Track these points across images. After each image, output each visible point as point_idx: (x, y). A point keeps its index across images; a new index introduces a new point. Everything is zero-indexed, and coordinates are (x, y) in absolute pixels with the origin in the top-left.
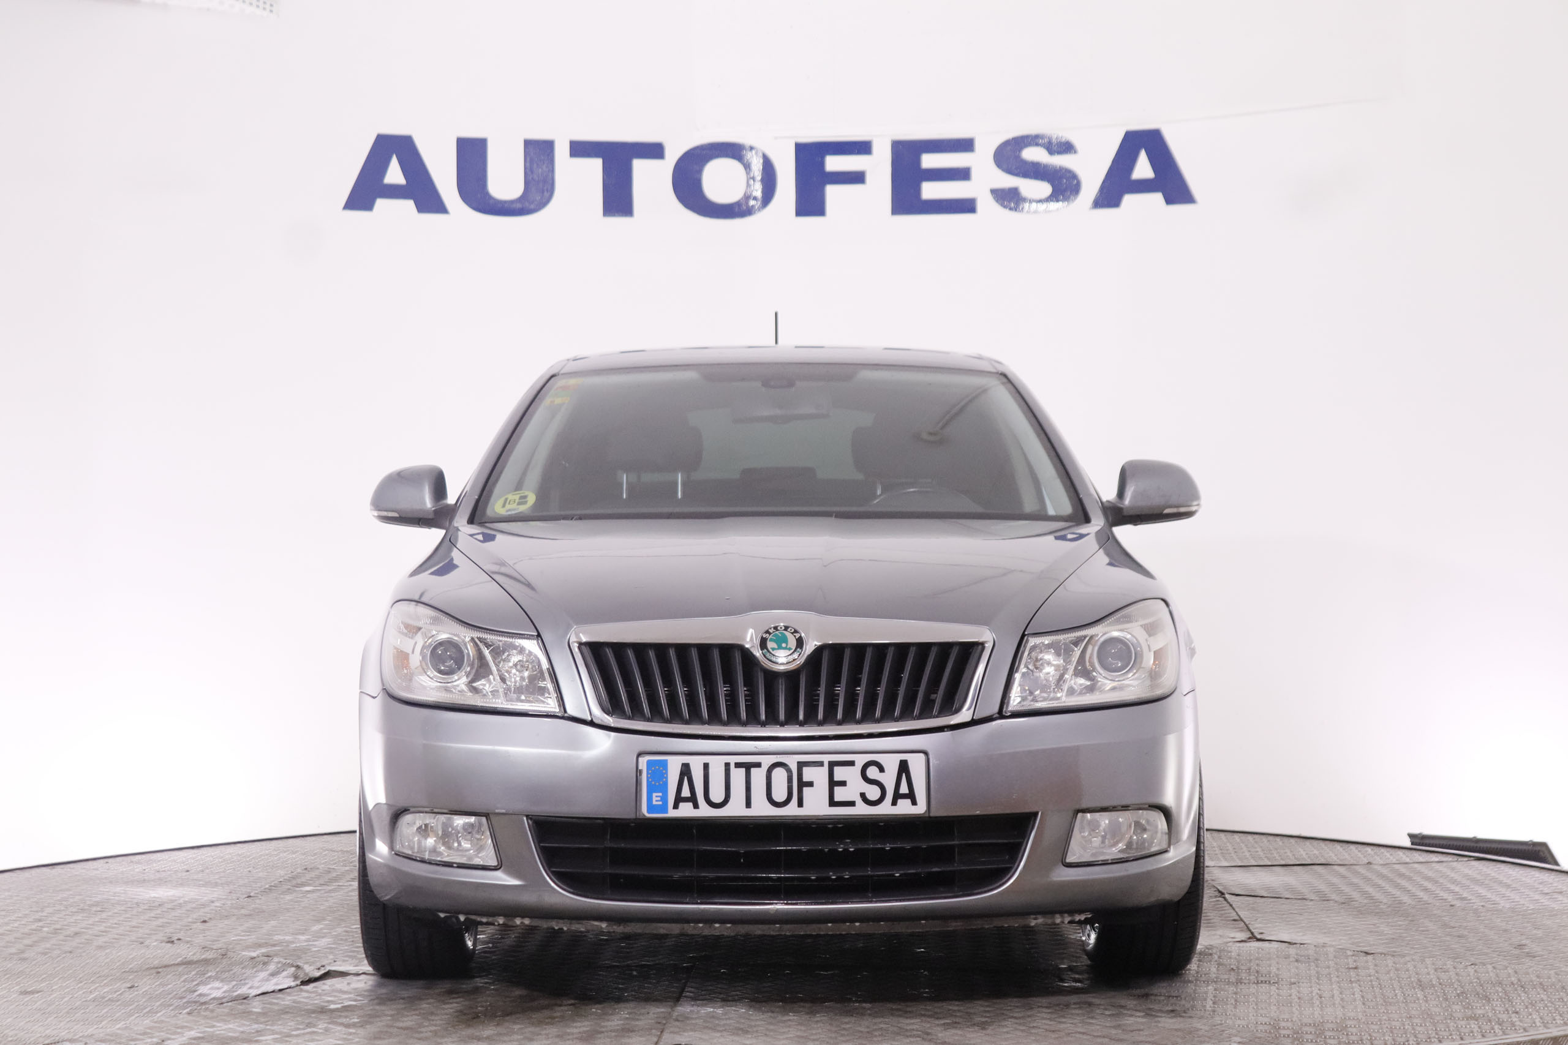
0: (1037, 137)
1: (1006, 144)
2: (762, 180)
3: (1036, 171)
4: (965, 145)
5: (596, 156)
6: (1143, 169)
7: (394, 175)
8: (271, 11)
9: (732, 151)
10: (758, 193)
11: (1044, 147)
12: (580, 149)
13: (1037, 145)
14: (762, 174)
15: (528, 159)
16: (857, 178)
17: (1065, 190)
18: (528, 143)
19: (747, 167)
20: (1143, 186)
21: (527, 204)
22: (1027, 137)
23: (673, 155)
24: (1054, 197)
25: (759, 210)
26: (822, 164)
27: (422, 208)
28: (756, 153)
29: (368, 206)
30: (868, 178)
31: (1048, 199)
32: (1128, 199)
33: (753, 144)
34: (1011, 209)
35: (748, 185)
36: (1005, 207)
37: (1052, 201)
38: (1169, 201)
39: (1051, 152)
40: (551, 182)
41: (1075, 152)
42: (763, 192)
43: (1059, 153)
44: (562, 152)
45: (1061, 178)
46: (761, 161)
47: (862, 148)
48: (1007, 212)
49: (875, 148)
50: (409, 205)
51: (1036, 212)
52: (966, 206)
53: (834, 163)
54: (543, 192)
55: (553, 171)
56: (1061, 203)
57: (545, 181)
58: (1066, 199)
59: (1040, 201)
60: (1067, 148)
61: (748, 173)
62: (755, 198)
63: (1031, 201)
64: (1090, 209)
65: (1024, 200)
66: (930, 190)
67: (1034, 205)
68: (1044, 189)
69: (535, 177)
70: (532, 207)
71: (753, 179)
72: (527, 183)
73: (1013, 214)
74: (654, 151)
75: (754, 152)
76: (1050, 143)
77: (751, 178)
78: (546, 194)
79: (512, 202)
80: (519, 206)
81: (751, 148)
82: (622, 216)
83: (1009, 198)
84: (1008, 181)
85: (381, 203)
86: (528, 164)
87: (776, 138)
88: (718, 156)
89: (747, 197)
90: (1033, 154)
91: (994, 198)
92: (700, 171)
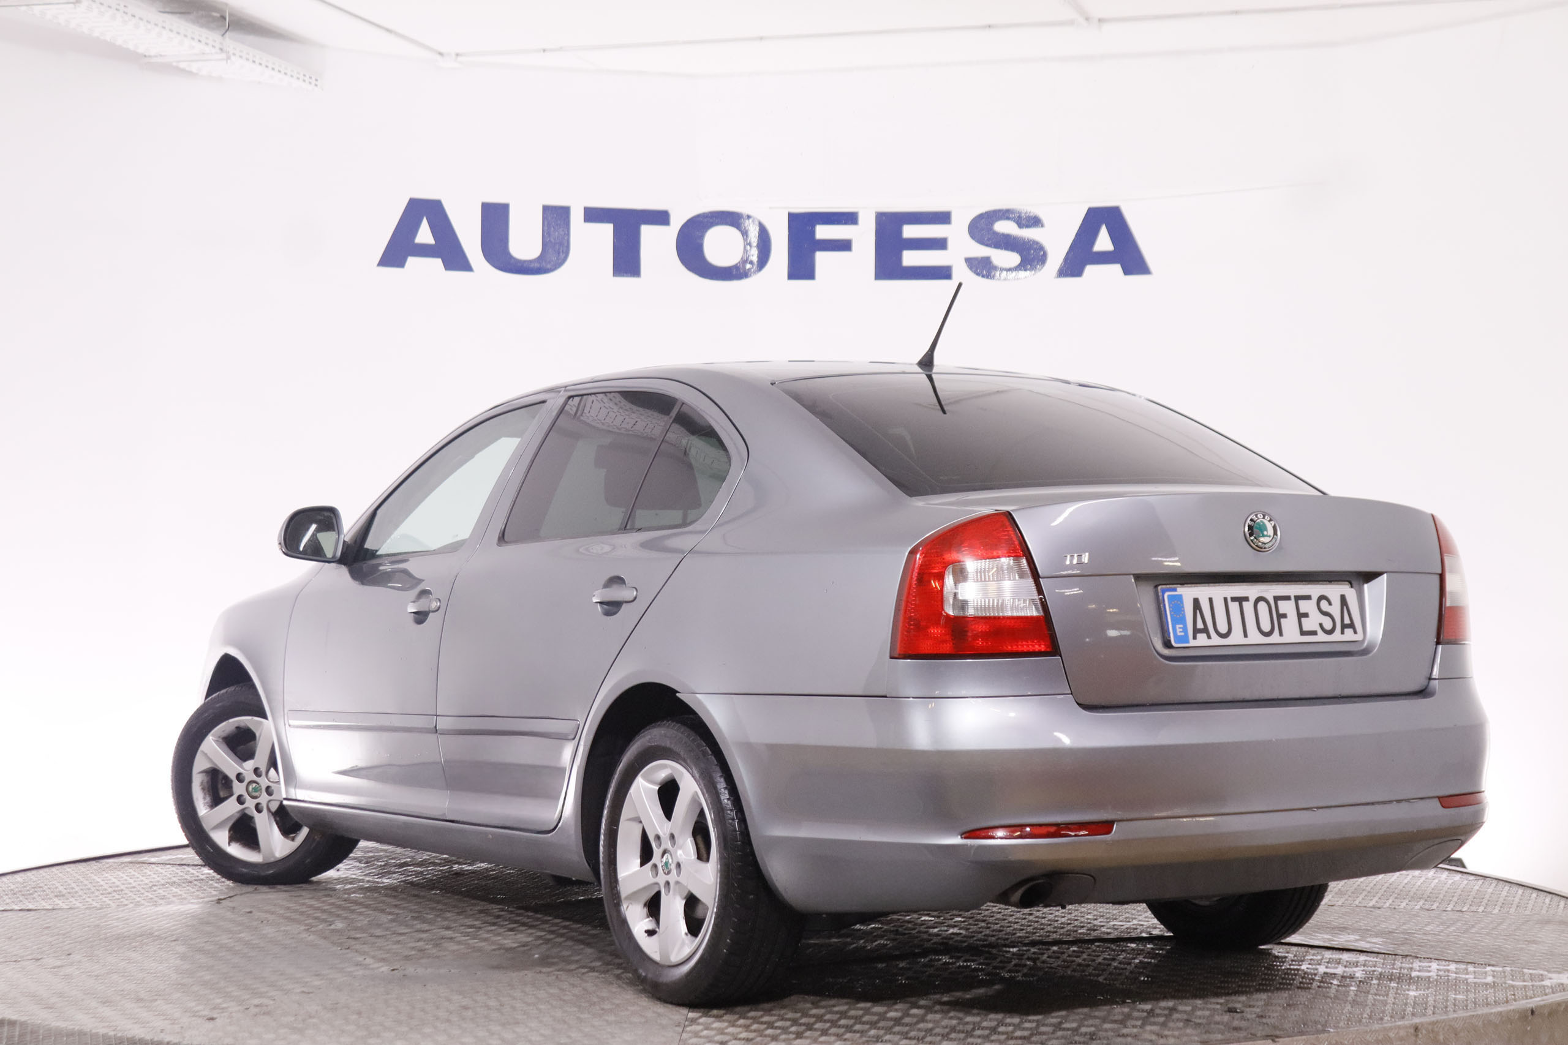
0: (1008, 211)
1: (980, 217)
2: (758, 246)
3: (1007, 243)
4: (943, 218)
5: (608, 221)
6: (1104, 242)
7: (425, 235)
8: (316, 85)
9: (732, 219)
10: (755, 259)
11: (1014, 221)
12: (593, 215)
13: (1008, 218)
14: (758, 240)
15: (546, 223)
16: (844, 245)
17: (1033, 260)
18: (546, 209)
19: (745, 234)
20: (1104, 258)
21: (544, 264)
22: (1000, 211)
23: (677, 222)
24: (1023, 266)
25: (755, 273)
26: (813, 233)
27: (449, 266)
28: (753, 221)
29: (401, 264)
30: (854, 246)
31: (1018, 268)
32: (1090, 270)
33: (750, 213)
34: (983, 276)
35: (745, 250)
36: (978, 274)
37: (1020, 270)
38: (1127, 272)
39: (1020, 225)
40: (566, 244)
41: (1042, 226)
42: (759, 257)
43: (1028, 226)
44: (576, 217)
45: (1029, 249)
46: (758, 229)
47: (850, 218)
48: (979, 278)
49: (861, 219)
50: (438, 263)
51: (1005, 279)
52: (942, 273)
53: (823, 232)
54: (559, 253)
55: (568, 234)
56: (1028, 272)
57: (561, 244)
58: (1033, 268)
59: (1009, 270)
60: (1035, 222)
61: (745, 240)
62: (751, 263)
63: (1002, 270)
64: (1055, 277)
65: (995, 268)
66: (911, 258)
67: (1004, 273)
68: (1014, 259)
69: (552, 240)
70: (549, 266)
71: (750, 244)
72: (544, 245)
73: (985, 280)
74: (661, 218)
75: (751, 220)
76: (1019, 217)
77: (747, 244)
78: (562, 256)
79: (531, 261)
80: (537, 265)
81: (749, 217)
82: (631, 276)
83: (982, 267)
84: (981, 251)
85: (411, 261)
86: (546, 228)
87: (770, 208)
88: (717, 224)
89: (745, 261)
90: (1004, 227)
91: (968, 266)
92: (702, 237)
